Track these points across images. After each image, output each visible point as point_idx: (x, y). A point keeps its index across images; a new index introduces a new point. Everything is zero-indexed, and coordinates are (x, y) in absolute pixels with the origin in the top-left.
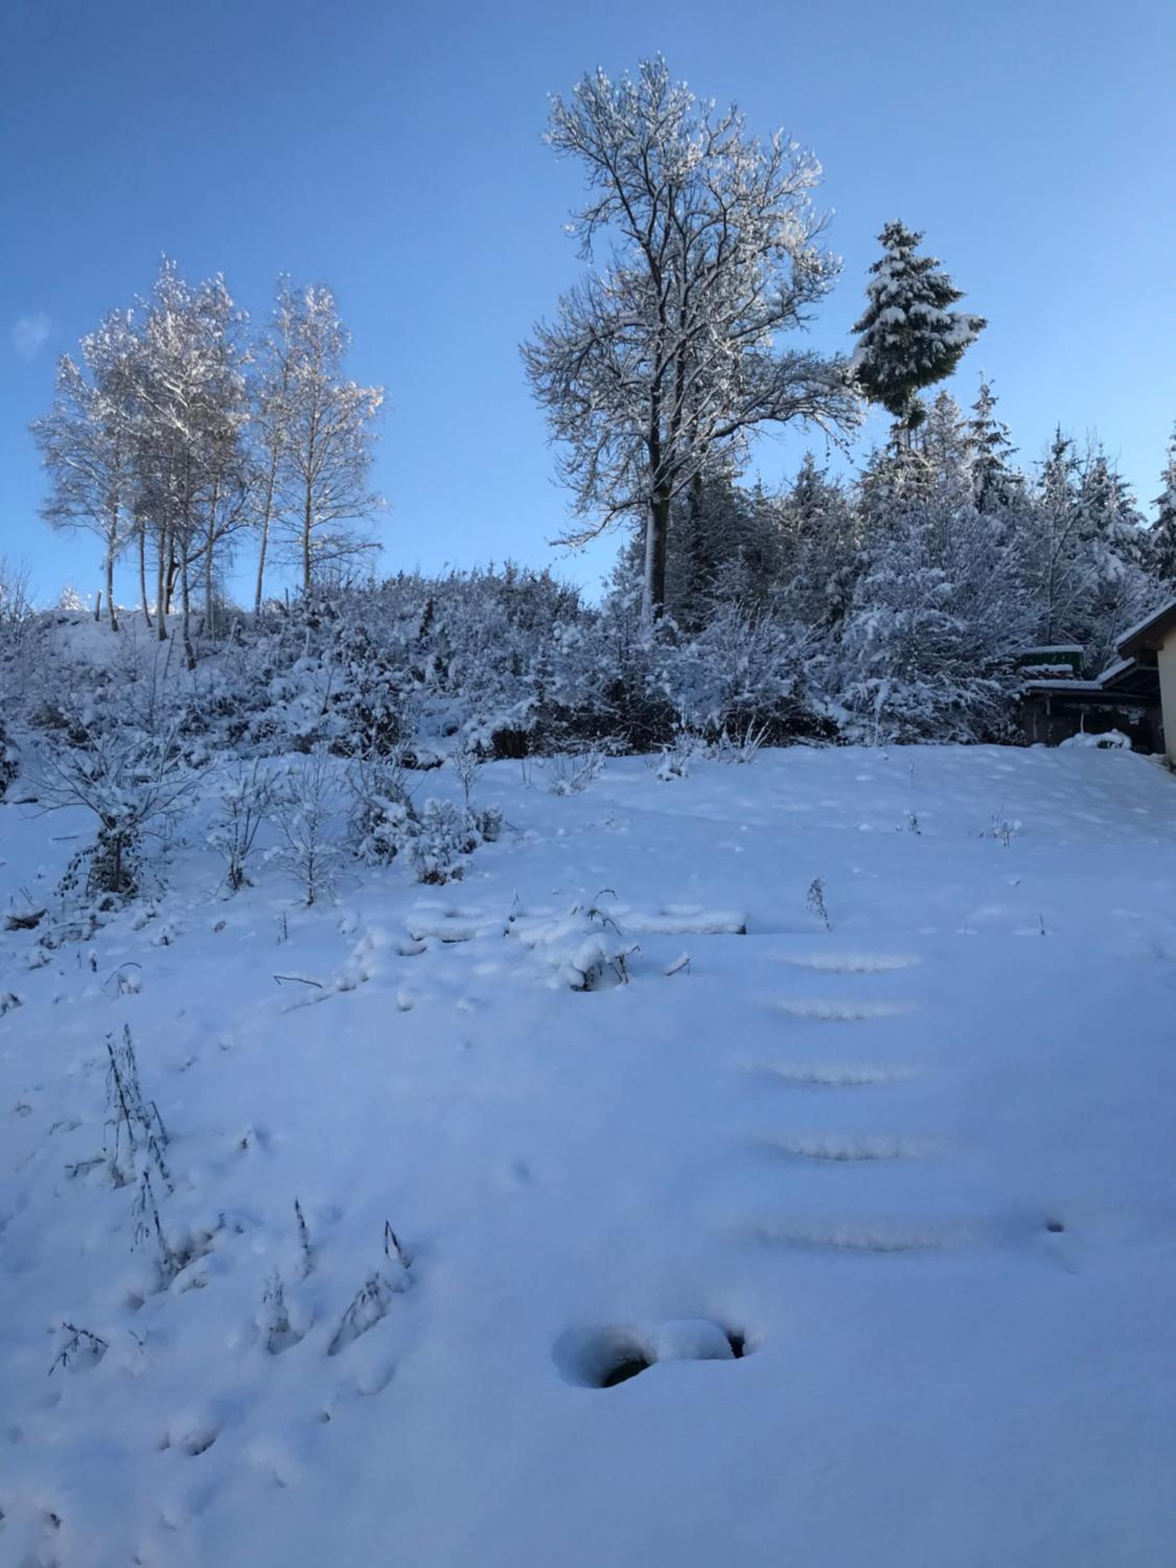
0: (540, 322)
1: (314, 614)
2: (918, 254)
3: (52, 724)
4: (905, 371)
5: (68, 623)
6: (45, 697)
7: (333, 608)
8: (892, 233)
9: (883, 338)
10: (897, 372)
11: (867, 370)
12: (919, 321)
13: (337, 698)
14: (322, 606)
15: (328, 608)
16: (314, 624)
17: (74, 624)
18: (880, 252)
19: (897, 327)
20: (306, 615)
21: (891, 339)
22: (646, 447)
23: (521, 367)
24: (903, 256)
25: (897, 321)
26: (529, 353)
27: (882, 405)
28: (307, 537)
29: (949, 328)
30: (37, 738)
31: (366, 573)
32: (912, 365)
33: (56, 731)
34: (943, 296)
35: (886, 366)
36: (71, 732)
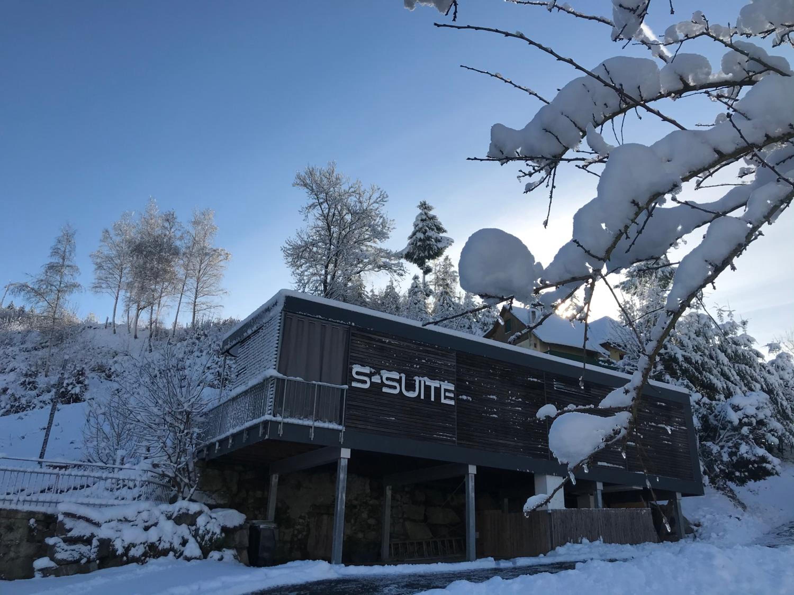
0: (289, 239)
1: (199, 335)
2: (432, 213)
3: (99, 371)
4: (423, 255)
5: (92, 328)
6: (98, 361)
7: (206, 333)
8: (423, 205)
9: (417, 243)
10: (421, 255)
11: (409, 254)
12: (429, 238)
13: (208, 368)
14: (202, 332)
15: (204, 332)
16: (198, 339)
17: (95, 329)
18: (419, 211)
19: (420, 240)
20: (196, 335)
21: (419, 244)
22: (322, 284)
23: (282, 254)
24: (426, 214)
25: (420, 238)
26: (284, 250)
27: (416, 265)
28: (195, 302)
29: (440, 241)
30: (94, 376)
31: (215, 316)
32: (426, 253)
33: (100, 374)
34: (440, 229)
35: (417, 253)
36: (106, 374)
